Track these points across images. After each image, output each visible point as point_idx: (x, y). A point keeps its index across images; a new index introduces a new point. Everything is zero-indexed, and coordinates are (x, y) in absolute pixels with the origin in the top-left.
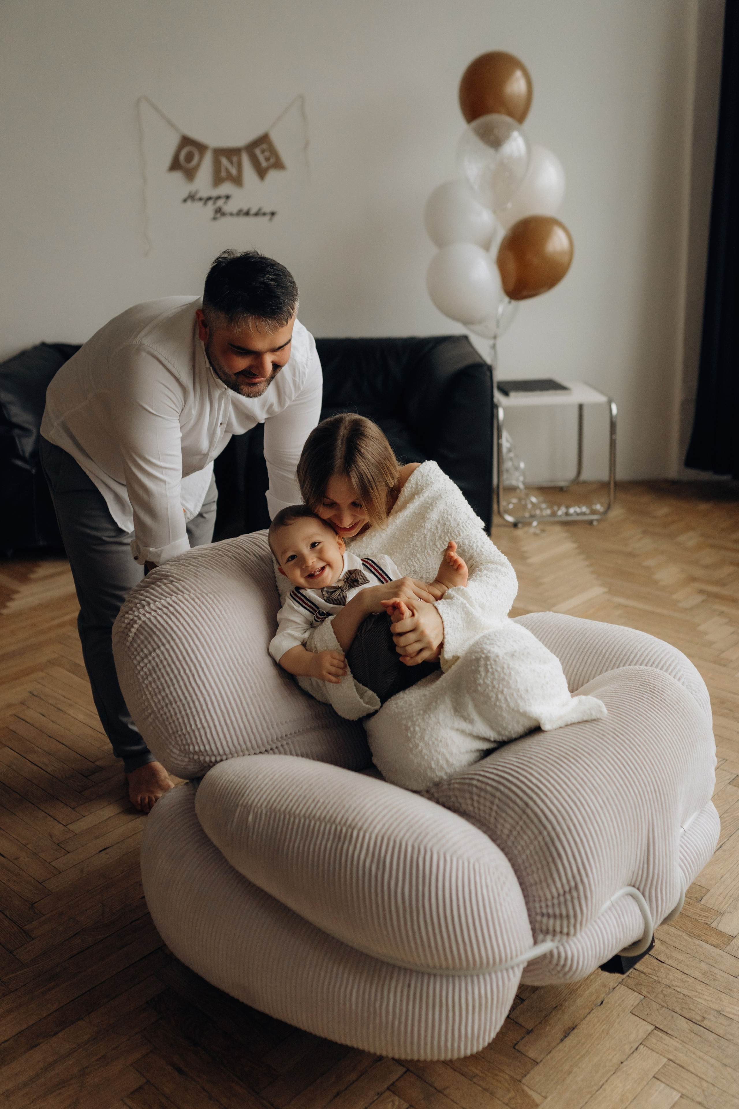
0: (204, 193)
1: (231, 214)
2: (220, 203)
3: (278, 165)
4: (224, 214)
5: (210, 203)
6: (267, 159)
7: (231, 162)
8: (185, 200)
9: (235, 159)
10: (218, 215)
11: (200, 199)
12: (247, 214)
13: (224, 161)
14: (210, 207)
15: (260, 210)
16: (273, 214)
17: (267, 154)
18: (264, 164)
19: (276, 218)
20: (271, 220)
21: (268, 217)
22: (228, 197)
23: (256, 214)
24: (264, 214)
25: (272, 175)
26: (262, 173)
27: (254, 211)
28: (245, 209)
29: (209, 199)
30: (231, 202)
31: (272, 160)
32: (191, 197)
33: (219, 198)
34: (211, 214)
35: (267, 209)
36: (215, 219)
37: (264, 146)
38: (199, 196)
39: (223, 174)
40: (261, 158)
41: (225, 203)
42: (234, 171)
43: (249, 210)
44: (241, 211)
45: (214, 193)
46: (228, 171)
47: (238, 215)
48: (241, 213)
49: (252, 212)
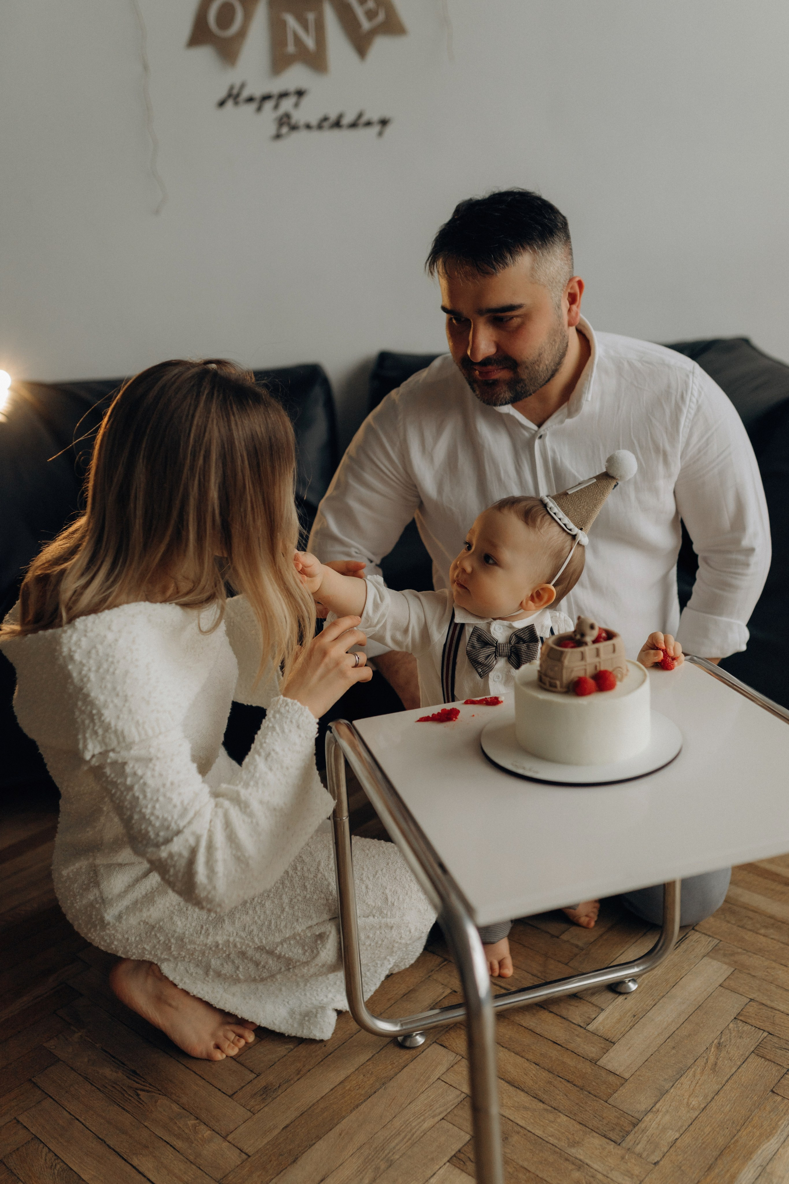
0: (256, 89)
1: (308, 127)
2: (287, 105)
3: (392, 26)
4: (294, 128)
5: (269, 105)
6: (371, 15)
7: (305, 27)
8: (222, 104)
9: (312, 17)
10: (285, 130)
11: (250, 100)
12: (337, 124)
13: (291, 22)
14: (269, 114)
15: (360, 116)
16: (384, 123)
18: (366, 25)
19: (389, 130)
20: (380, 134)
21: (376, 129)
22: (300, 93)
23: (354, 125)
24: (368, 124)
25: (382, 45)
26: (361, 44)
27: (349, 118)
28: (333, 117)
29: (266, 98)
30: (305, 101)
31: (381, 17)
32: (233, 97)
33: (284, 95)
34: (272, 129)
35: (374, 115)
36: (278, 136)
38: (245, 94)
39: (291, 48)
40: (360, 12)
41: (296, 105)
42: (310, 42)
43: (340, 117)
44: (325, 119)
45: (276, 86)
46: (298, 41)
47: (320, 127)
48: (326, 124)
49: (347, 120)
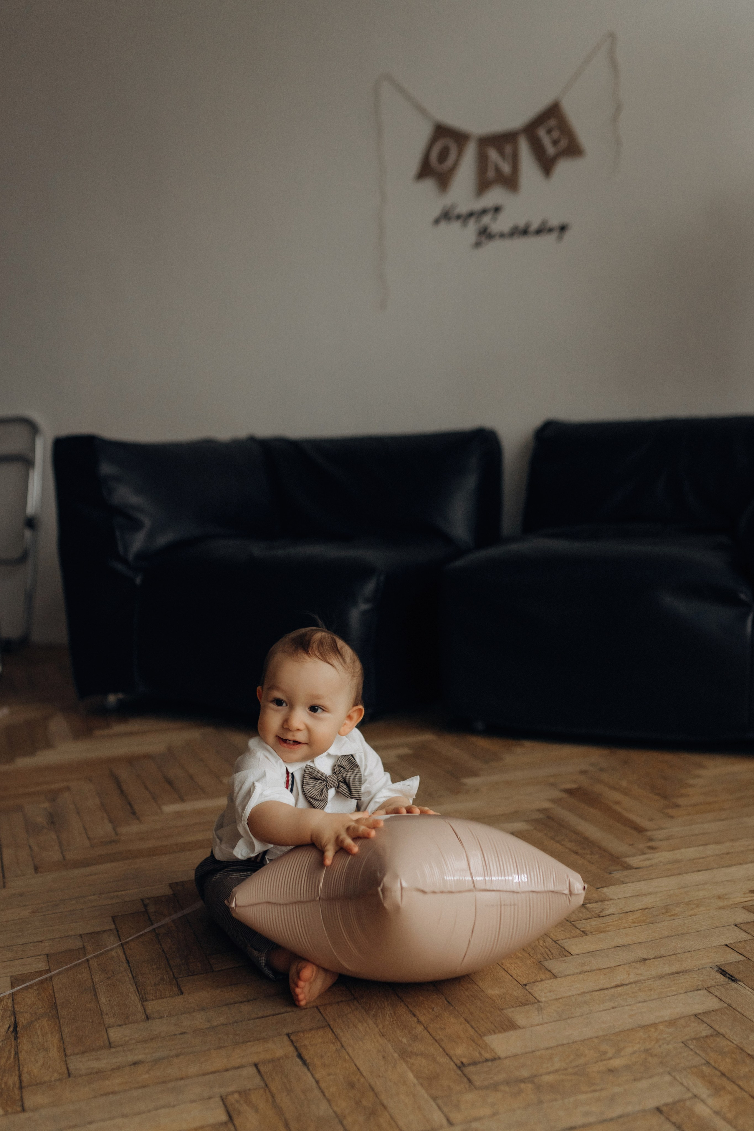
0: (463, 209)
1: (502, 235)
2: (486, 219)
3: (573, 149)
4: (491, 237)
5: (472, 222)
6: (555, 143)
7: (503, 155)
8: (437, 222)
9: (508, 149)
10: (483, 239)
11: (458, 217)
12: (525, 232)
13: (493, 154)
14: (472, 227)
15: (544, 223)
16: (563, 228)
17: (556, 134)
18: (551, 150)
19: (568, 234)
20: (560, 237)
21: (555, 235)
22: (497, 210)
23: (539, 232)
24: (550, 230)
25: (563, 167)
26: (548, 166)
27: (534, 226)
28: (522, 225)
29: (471, 215)
30: (501, 216)
31: (564, 143)
32: (447, 216)
33: (484, 212)
34: (473, 238)
35: (555, 222)
36: (478, 245)
37: (552, 122)
38: (456, 212)
39: (491, 175)
40: (546, 141)
41: (494, 219)
42: (506, 168)
43: (528, 226)
44: (517, 229)
45: (478, 205)
46: (497, 169)
47: (512, 235)
48: (516, 233)
49: (533, 228)
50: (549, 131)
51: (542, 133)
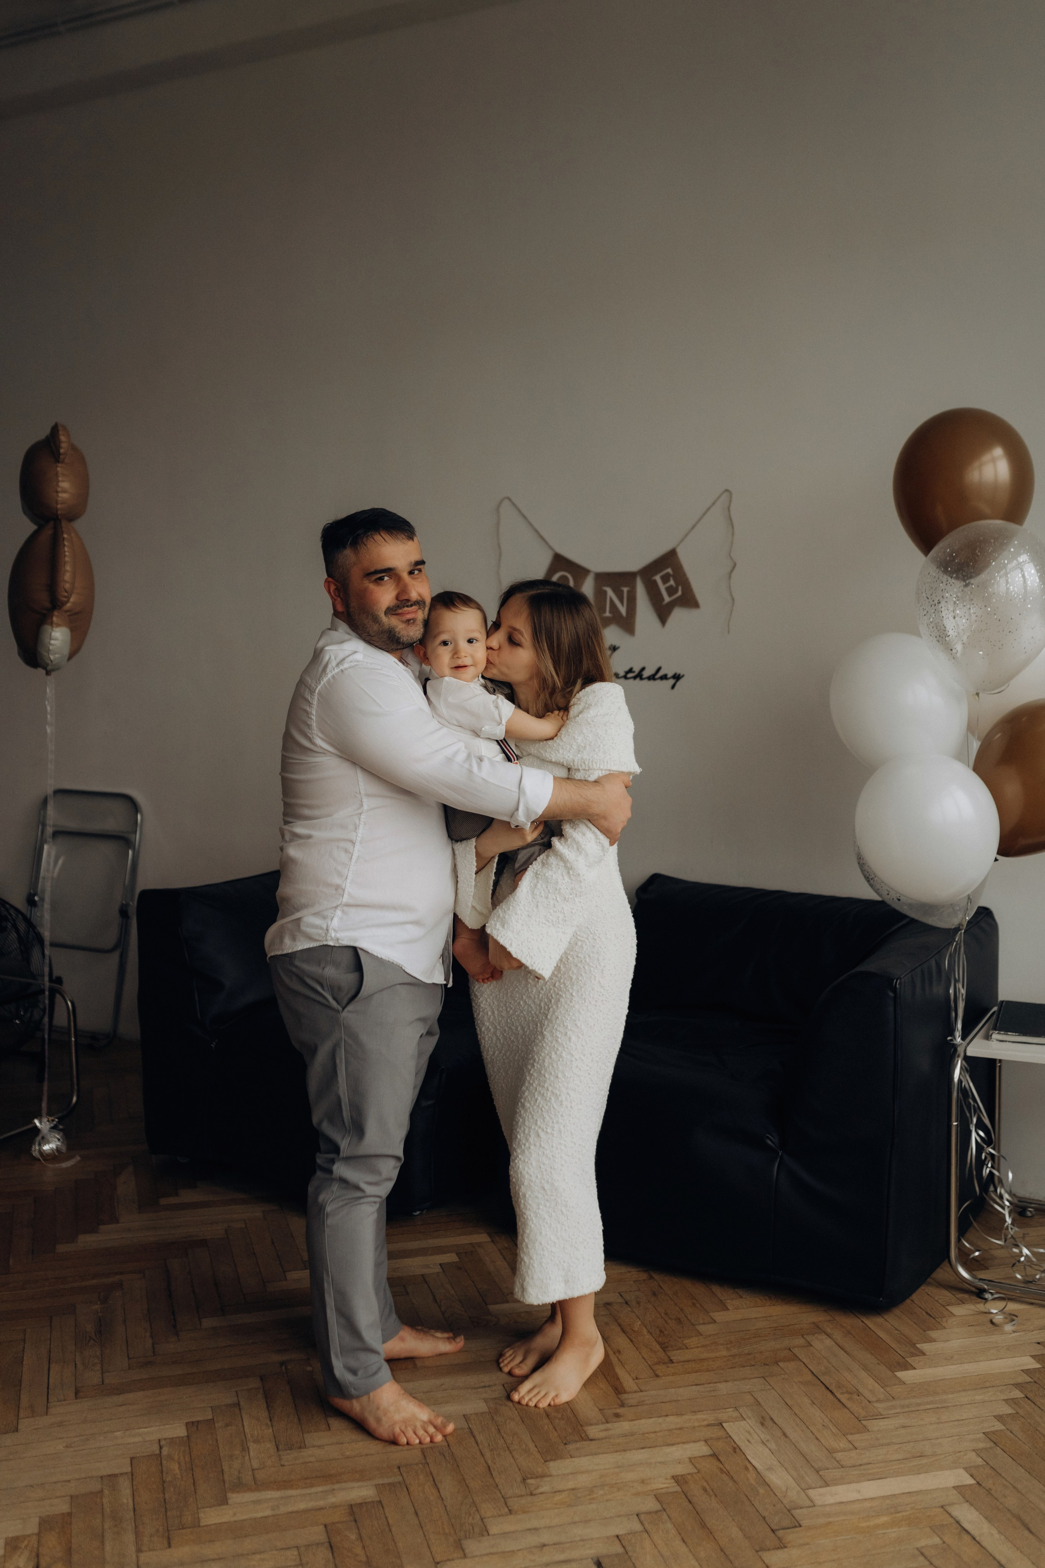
3: (689, 600)
6: (671, 591)
7: (620, 595)
9: (625, 590)
12: (639, 676)
13: (610, 593)
15: (659, 669)
16: (677, 677)
17: (672, 582)
18: (667, 599)
19: (680, 684)
20: (673, 687)
21: (670, 682)
23: (652, 678)
24: (664, 677)
25: (679, 615)
26: (663, 613)
27: (648, 672)
28: (637, 669)
31: (680, 593)
35: (669, 671)
37: (669, 570)
39: (608, 613)
40: (662, 588)
42: (623, 610)
43: (643, 669)
44: (631, 671)
46: (614, 608)
47: (625, 677)
48: (630, 675)
49: (646, 674)
50: (665, 579)
51: (658, 578)
